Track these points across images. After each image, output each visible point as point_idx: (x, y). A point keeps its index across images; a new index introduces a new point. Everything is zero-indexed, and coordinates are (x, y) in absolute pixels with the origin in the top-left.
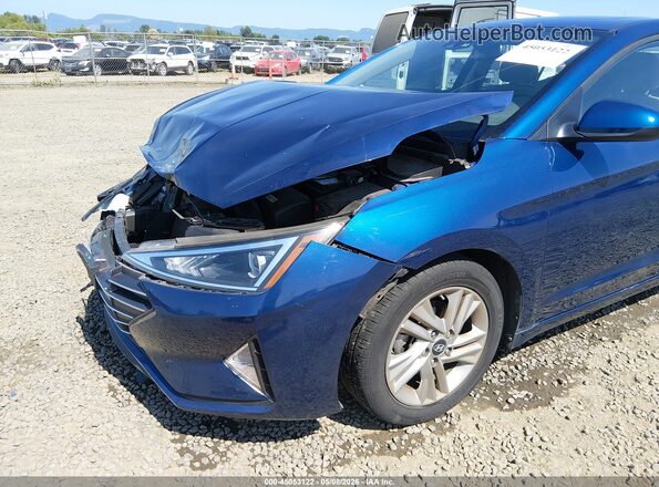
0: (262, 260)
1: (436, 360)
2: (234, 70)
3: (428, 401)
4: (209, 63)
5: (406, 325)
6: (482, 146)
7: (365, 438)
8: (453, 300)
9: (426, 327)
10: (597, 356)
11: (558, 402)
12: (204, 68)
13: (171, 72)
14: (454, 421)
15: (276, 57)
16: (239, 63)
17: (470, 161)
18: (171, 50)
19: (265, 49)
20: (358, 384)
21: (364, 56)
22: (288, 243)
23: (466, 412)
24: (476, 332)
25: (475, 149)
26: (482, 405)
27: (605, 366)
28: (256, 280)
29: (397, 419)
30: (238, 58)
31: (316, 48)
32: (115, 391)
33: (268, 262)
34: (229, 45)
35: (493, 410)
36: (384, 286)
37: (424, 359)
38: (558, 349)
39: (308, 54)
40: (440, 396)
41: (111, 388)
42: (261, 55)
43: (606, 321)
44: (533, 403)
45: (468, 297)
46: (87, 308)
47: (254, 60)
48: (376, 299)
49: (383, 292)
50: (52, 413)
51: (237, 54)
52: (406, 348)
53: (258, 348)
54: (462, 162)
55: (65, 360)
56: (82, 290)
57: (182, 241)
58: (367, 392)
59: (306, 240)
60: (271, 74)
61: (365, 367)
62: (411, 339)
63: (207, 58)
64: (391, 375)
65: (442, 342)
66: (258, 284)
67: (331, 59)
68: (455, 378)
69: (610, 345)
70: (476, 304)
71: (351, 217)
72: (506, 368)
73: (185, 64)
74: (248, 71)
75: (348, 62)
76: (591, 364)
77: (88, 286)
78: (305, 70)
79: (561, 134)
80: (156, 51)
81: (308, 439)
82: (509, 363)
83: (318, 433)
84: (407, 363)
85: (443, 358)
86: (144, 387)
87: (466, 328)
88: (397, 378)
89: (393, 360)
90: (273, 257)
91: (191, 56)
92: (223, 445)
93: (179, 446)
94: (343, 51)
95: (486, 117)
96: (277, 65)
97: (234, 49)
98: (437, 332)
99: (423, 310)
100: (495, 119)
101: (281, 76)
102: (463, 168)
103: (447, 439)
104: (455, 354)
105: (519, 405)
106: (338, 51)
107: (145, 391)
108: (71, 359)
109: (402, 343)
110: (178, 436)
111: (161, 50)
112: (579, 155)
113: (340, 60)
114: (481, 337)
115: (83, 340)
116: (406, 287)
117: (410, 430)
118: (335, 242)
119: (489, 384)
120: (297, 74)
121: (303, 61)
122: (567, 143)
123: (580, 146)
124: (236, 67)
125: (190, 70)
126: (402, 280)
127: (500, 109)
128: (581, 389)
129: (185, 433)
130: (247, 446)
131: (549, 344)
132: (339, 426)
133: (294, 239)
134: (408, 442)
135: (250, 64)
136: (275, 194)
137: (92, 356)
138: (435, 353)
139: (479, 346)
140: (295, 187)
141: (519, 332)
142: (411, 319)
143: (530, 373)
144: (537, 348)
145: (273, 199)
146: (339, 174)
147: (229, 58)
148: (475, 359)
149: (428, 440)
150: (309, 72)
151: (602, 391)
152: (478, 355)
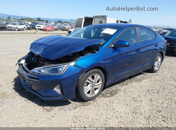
0: (61, 69)
1: (93, 88)
2: (37, 30)
3: (92, 96)
4: (30, 28)
5: (87, 81)
6: (99, 48)
7: (80, 104)
8: (95, 76)
9: (91, 81)
10: (123, 88)
11: (115, 96)
12: (29, 29)
13: (19, 30)
14: (97, 100)
15: (48, 26)
16: (38, 28)
17: (97, 51)
18: (19, 24)
19: (45, 24)
20: (79, 92)
21: (72, 26)
22: (66, 66)
23: (99, 98)
24: (100, 83)
25: (98, 49)
26: (102, 97)
27: (124, 89)
28: (60, 73)
29: (86, 100)
30: (38, 26)
31: (59, 24)
32: (26, 101)
33: (62, 69)
34: (35, 23)
35: (104, 98)
36: (83, 73)
37: (90, 88)
38: (116, 87)
39: (57, 26)
40: (94, 95)
41: (25, 100)
42: (44, 26)
43: (125, 82)
44: (111, 96)
45: (98, 76)
46: (15, 86)
47: (42, 27)
48: (82, 76)
49: (83, 74)
50: (14, 105)
51: (38, 25)
52: (87, 86)
53: (61, 85)
54: (96, 51)
55: (13, 96)
56: (12, 82)
57: (44, 67)
58: (80, 94)
59: (69, 65)
60: (47, 31)
61: (80, 89)
62: (88, 84)
63: (29, 26)
64: (85, 91)
65: (94, 84)
66: (61, 73)
67: (63, 27)
68: (96, 92)
69: (125, 86)
70: (99, 77)
71: (77, 61)
72: (106, 91)
73: (23, 28)
74: (41, 30)
75: (67, 28)
76: (121, 89)
77: (13, 82)
78: (56, 30)
79: (112, 46)
80: (15, 24)
81: (69, 105)
82: (107, 90)
83: (71, 104)
84: (88, 88)
85: (94, 87)
86: (33, 99)
87: (98, 82)
88: (86, 91)
89: (85, 88)
90: (63, 69)
91: (24, 26)
92: (52, 107)
93: (43, 108)
94: (66, 25)
95: (99, 43)
96: (49, 28)
97: (37, 24)
98: (93, 82)
99: (90, 78)
100: (101, 44)
101: (50, 31)
102: (96, 52)
103: (95, 103)
104: (96, 87)
105: (108, 96)
106: (65, 25)
107: (33, 100)
108: (14, 96)
109: (86, 85)
110: (42, 107)
111: (16, 24)
112: (116, 50)
113: (65, 27)
114: (101, 84)
115: (16, 92)
116: (87, 73)
117: (88, 102)
118: (74, 65)
119: (103, 94)
120: (54, 31)
121: (56, 28)
122: (114, 48)
123: (116, 48)
124: (38, 29)
125: (24, 29)
126: (86, 72)
127: (102, 42)
128: (120, 93)
129: (44, 106)
130: (57, 107)
131: (114, 87)
132: (75, 103)
133: (67, 65)
134: (88, 104)
135: (41, 28)
136: (61, 58)
137: (19, 95)
138: (93, 86)
139: (100, 85)
140: (65, 56)
141: (108, 83)
142: (88, 80)
143: (110, 91)
144: (112, 87)
145: (61, 59)
146: (73, 54)
147: (35, 26)
148: (100, 88)
149: (92, 103)
150: (57, 30)
151: (123, 94)
152: (100, 87)
